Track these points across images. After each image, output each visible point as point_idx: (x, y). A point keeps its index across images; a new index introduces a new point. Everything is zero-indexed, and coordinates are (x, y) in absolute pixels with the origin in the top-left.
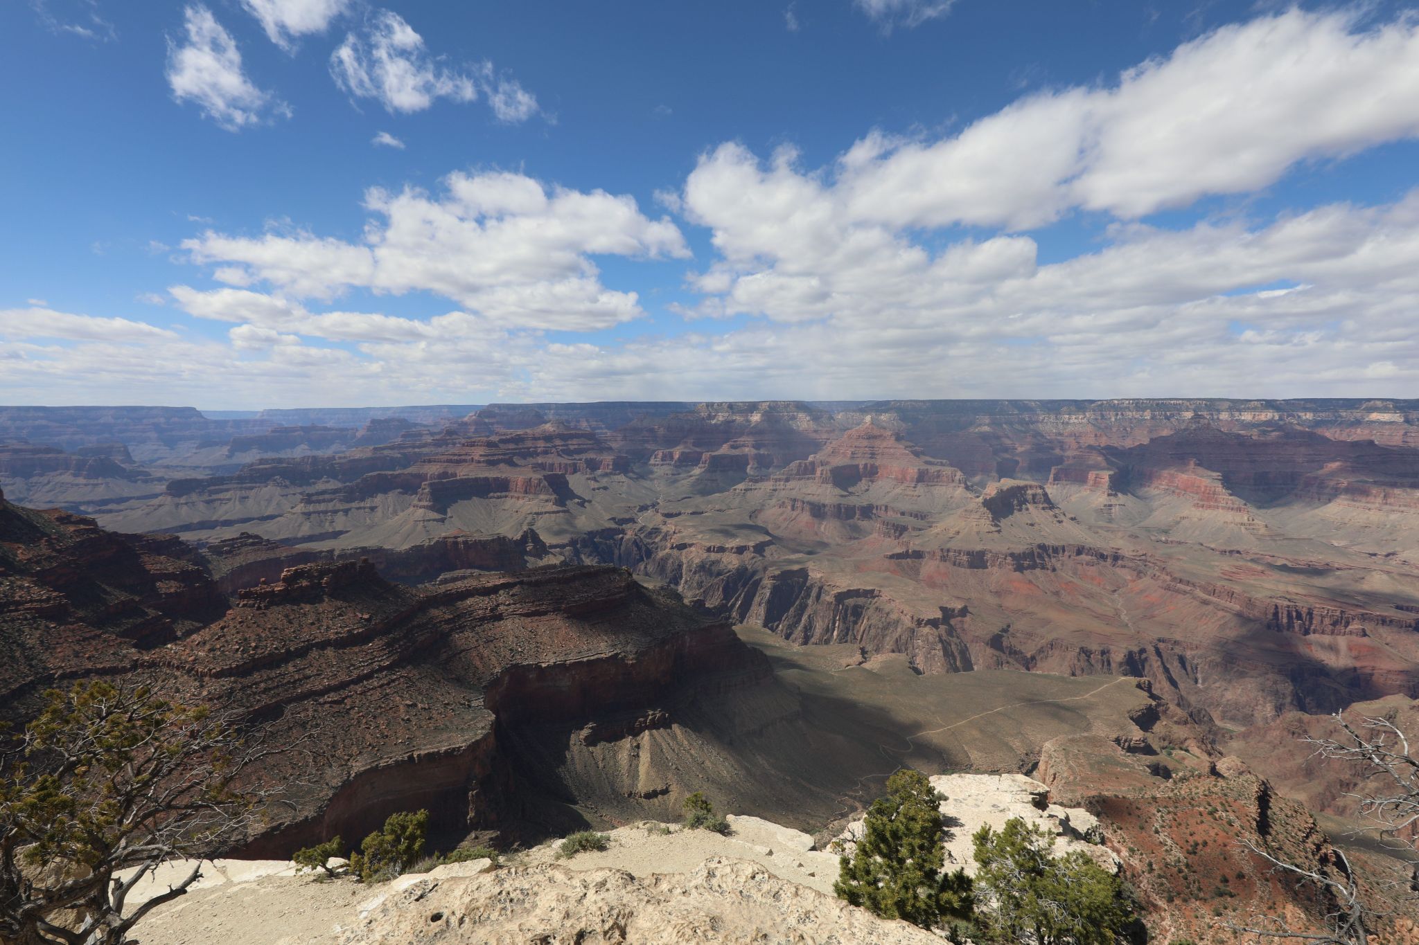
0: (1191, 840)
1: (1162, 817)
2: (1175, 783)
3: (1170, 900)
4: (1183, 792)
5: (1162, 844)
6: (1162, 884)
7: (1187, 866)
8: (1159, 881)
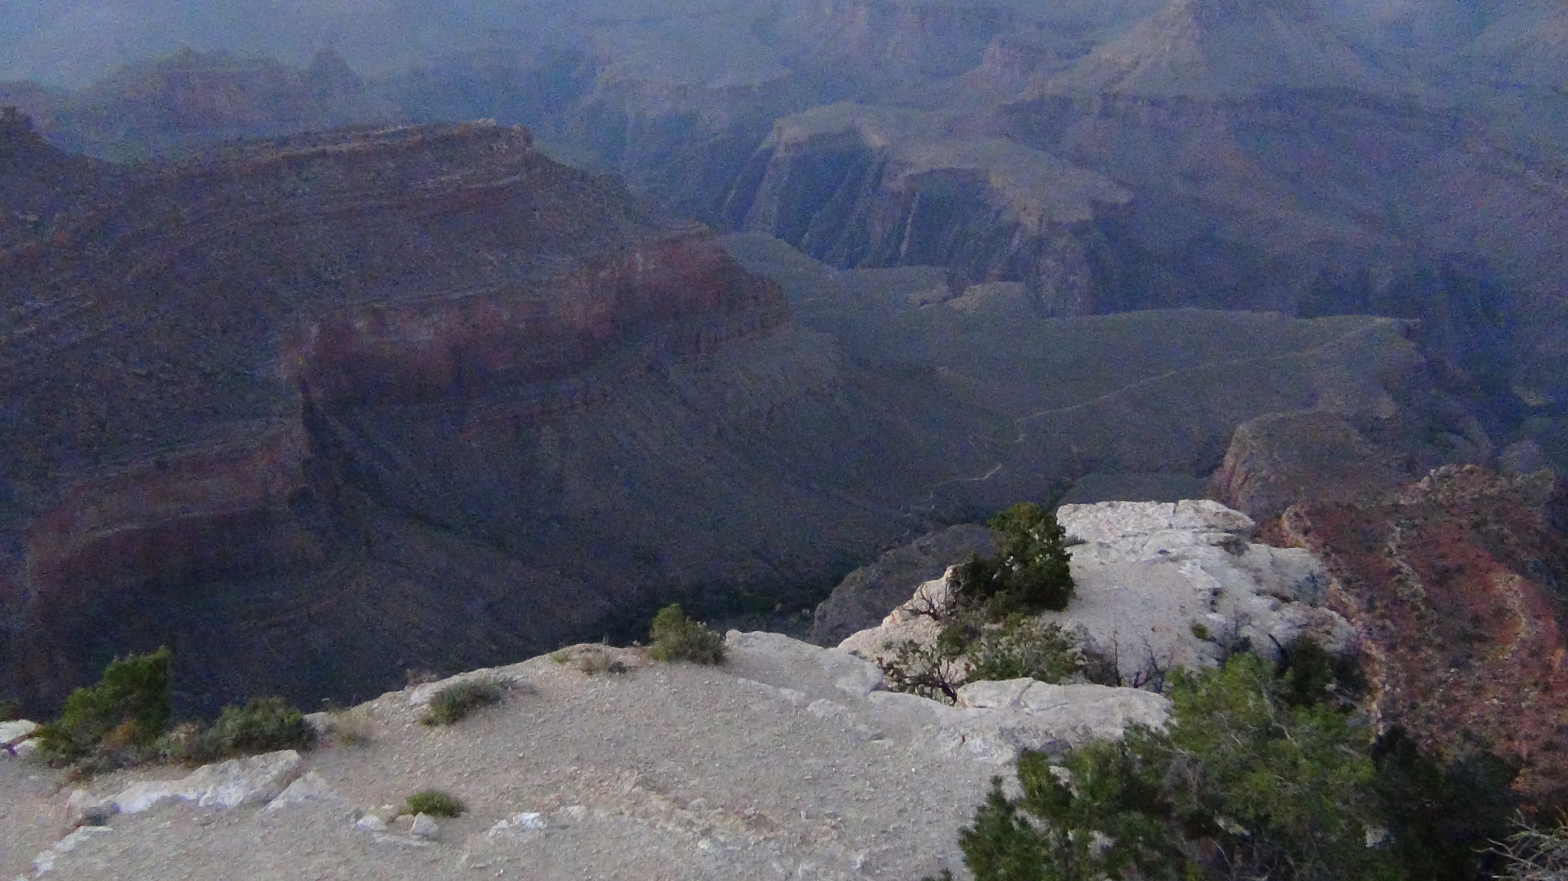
0: (1439, 563)
1: (1402, 532)
2: (1432, 480)
3: (1391, 648)
4: (1441, 497)
5: (1396, 571)
6: (1384, 628)
7: (1426, 600)
8: (1379, 623)
